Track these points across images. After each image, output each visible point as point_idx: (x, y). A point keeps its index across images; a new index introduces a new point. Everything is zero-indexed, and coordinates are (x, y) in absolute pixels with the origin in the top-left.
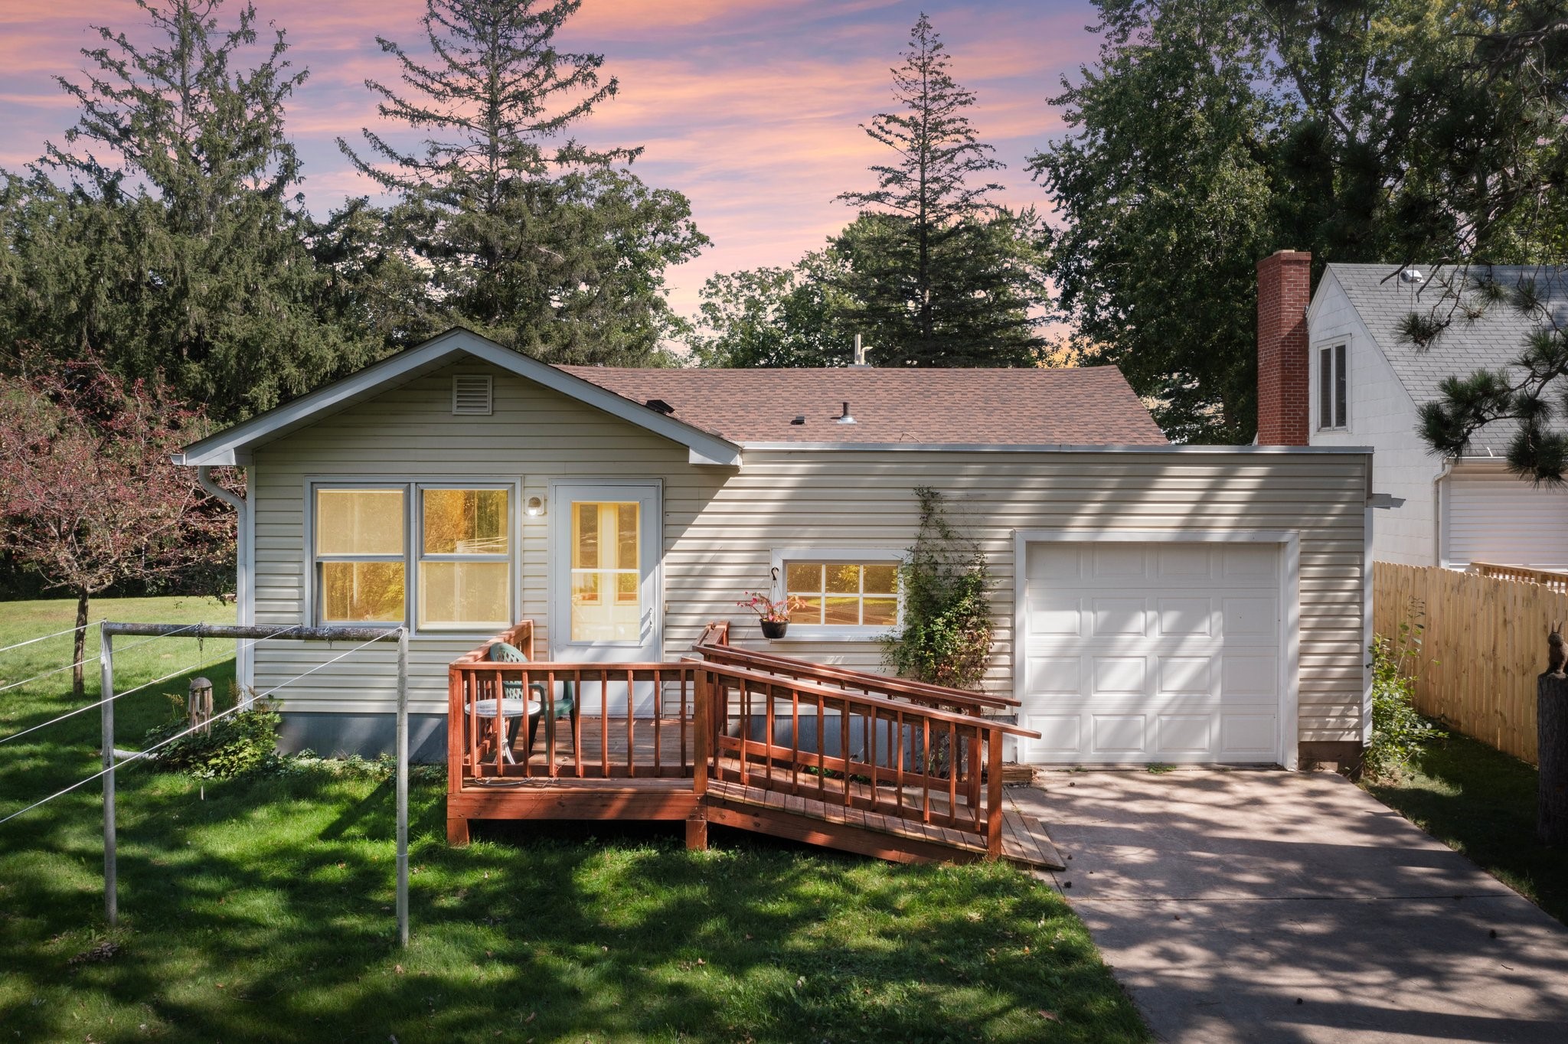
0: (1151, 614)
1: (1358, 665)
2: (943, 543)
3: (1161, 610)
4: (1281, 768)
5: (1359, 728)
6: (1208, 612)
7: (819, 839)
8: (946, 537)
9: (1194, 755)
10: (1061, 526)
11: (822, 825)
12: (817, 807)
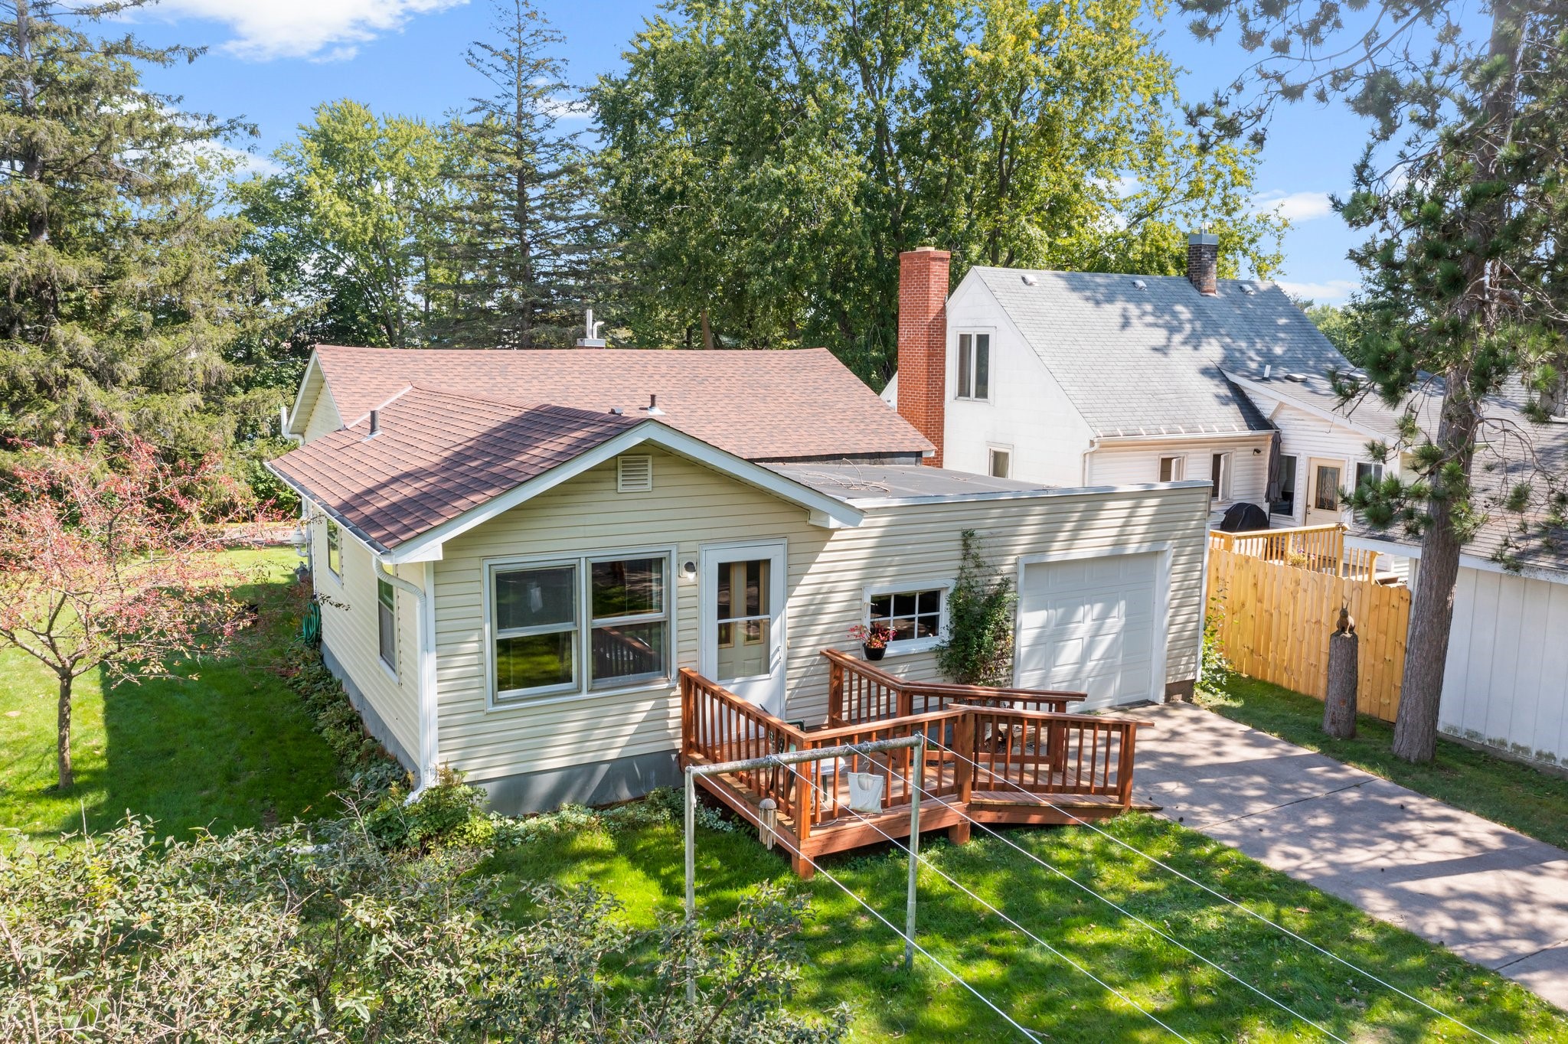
0: (1087, 607)
1: (1197, 629)
2: (975, 571)
3: (1092, 603)
4: (1154, 703)
5: (1195, 671)
6: (1117, 601)
7: (1035, 819)
8: (978, 566)
9: (1106, 702)
10: (1045, 551)
11: (1037, 808)
12: (1034, 797)
